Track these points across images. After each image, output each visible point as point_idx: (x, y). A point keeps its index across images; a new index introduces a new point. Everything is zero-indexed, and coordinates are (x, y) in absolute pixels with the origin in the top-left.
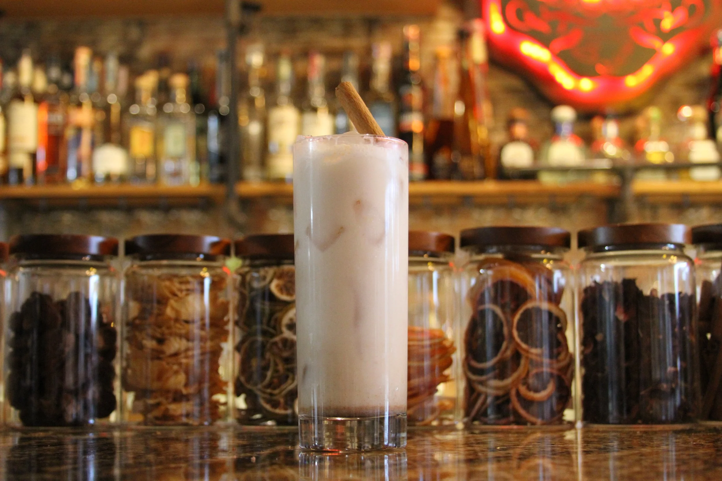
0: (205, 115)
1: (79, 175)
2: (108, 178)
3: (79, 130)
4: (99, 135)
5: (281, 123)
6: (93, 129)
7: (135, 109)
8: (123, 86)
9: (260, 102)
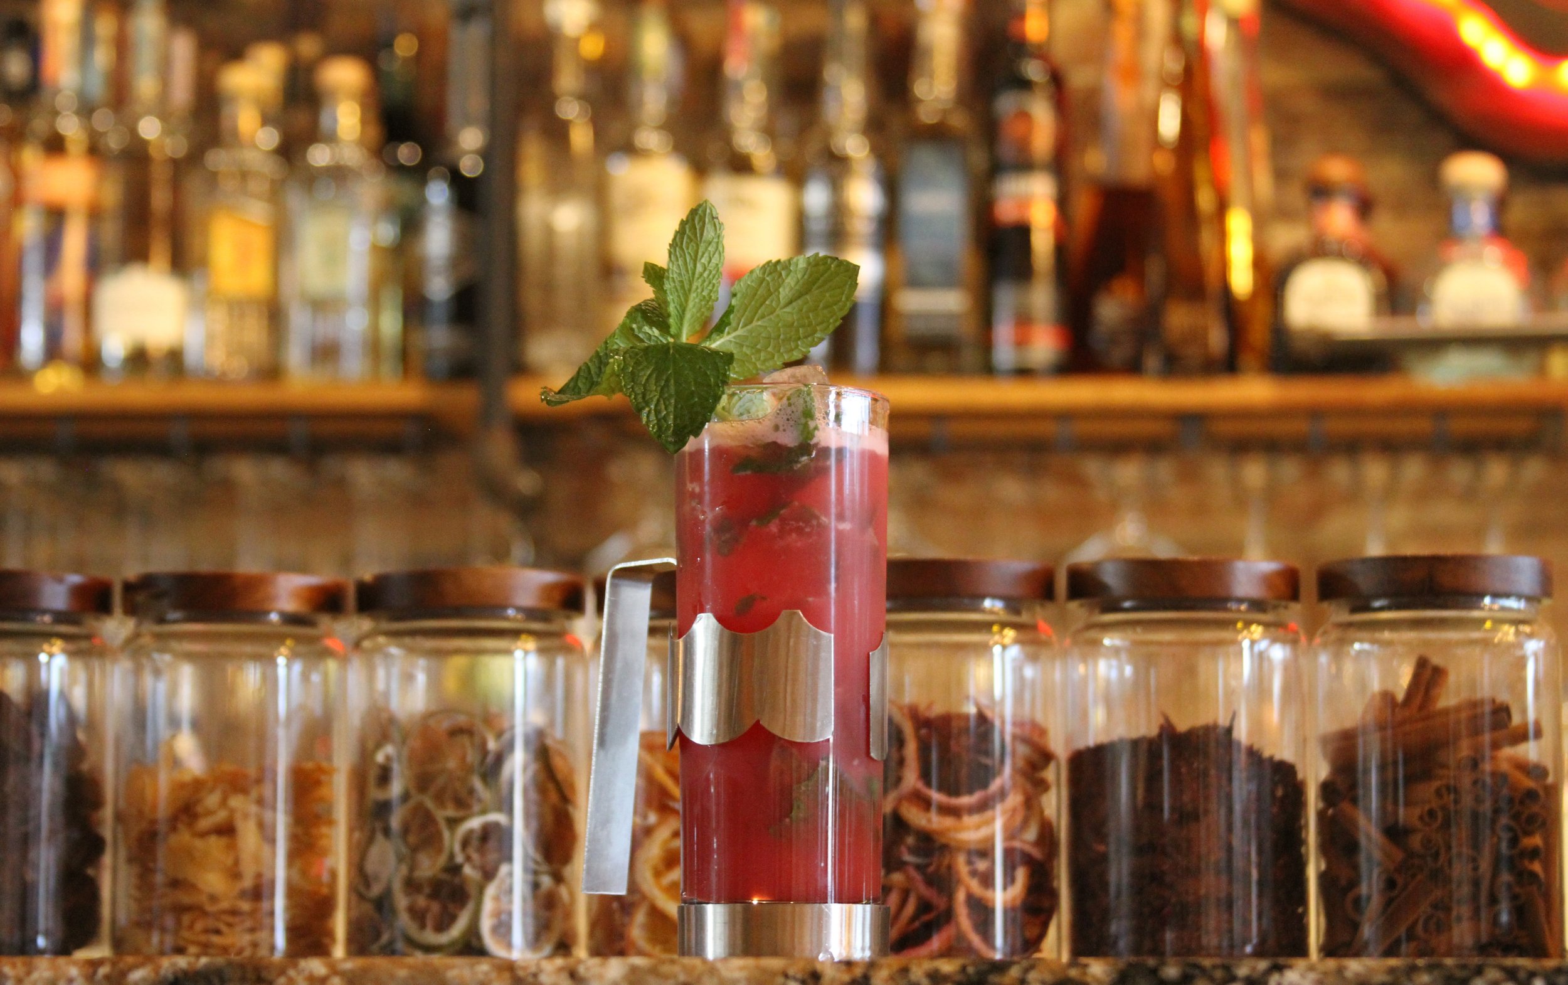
0: (419, 174)
1: (53, 351)
2: (139, 359)
3: (56, 216)
4: (111, 232)
5: (640, 203)
6: (94, 215)
7: (217, 159)
8: (182, 92)
9: (581, 137)
